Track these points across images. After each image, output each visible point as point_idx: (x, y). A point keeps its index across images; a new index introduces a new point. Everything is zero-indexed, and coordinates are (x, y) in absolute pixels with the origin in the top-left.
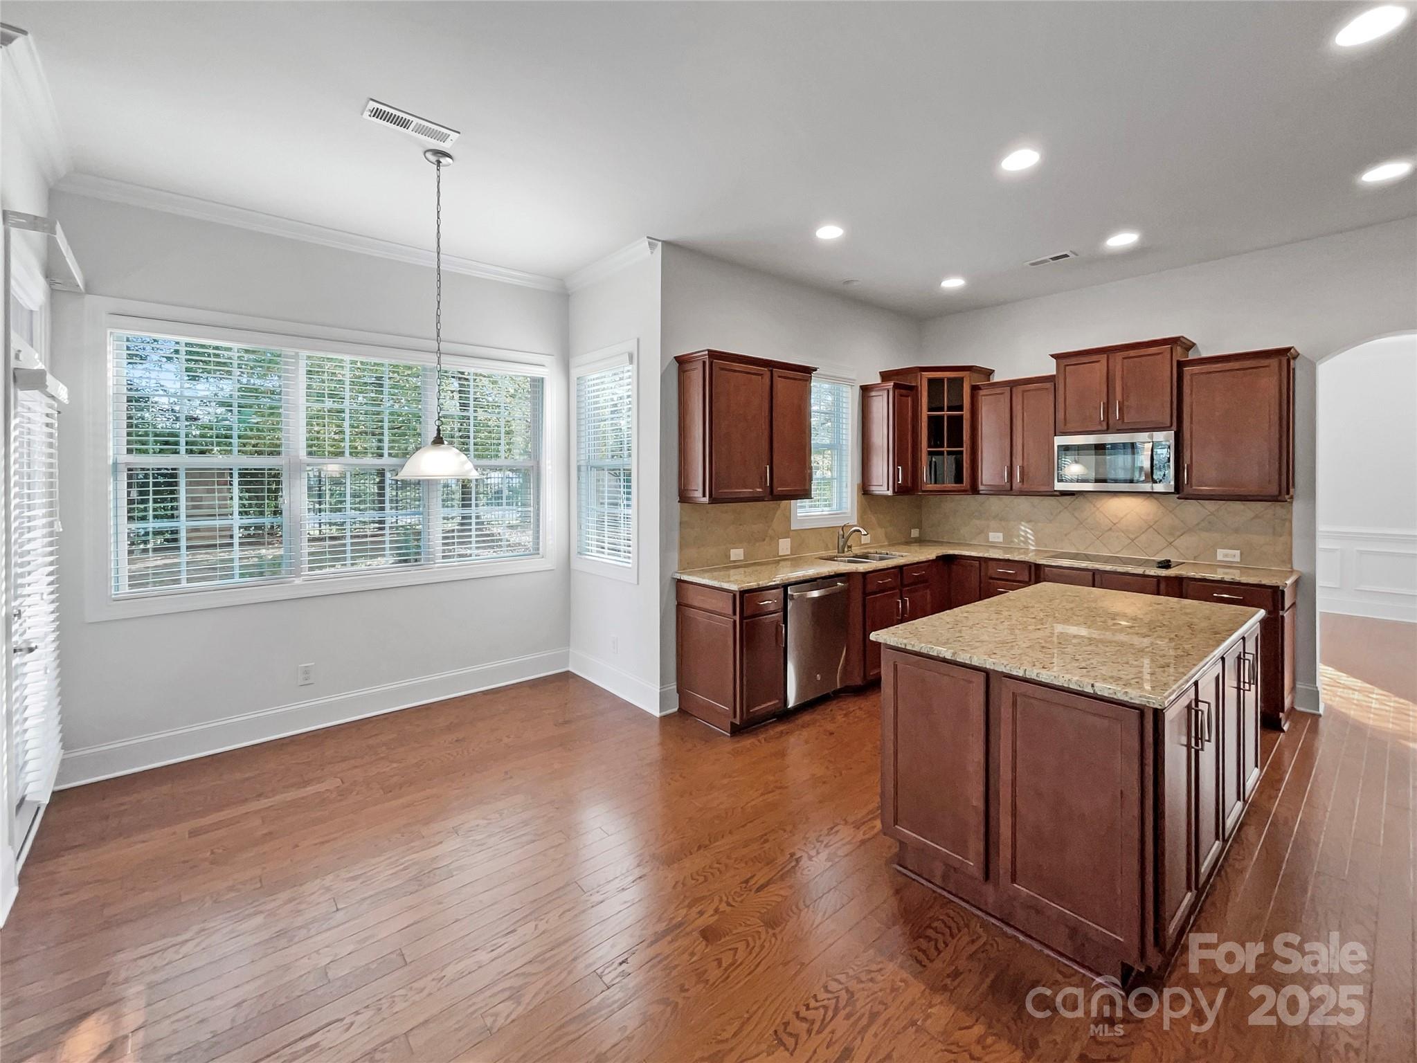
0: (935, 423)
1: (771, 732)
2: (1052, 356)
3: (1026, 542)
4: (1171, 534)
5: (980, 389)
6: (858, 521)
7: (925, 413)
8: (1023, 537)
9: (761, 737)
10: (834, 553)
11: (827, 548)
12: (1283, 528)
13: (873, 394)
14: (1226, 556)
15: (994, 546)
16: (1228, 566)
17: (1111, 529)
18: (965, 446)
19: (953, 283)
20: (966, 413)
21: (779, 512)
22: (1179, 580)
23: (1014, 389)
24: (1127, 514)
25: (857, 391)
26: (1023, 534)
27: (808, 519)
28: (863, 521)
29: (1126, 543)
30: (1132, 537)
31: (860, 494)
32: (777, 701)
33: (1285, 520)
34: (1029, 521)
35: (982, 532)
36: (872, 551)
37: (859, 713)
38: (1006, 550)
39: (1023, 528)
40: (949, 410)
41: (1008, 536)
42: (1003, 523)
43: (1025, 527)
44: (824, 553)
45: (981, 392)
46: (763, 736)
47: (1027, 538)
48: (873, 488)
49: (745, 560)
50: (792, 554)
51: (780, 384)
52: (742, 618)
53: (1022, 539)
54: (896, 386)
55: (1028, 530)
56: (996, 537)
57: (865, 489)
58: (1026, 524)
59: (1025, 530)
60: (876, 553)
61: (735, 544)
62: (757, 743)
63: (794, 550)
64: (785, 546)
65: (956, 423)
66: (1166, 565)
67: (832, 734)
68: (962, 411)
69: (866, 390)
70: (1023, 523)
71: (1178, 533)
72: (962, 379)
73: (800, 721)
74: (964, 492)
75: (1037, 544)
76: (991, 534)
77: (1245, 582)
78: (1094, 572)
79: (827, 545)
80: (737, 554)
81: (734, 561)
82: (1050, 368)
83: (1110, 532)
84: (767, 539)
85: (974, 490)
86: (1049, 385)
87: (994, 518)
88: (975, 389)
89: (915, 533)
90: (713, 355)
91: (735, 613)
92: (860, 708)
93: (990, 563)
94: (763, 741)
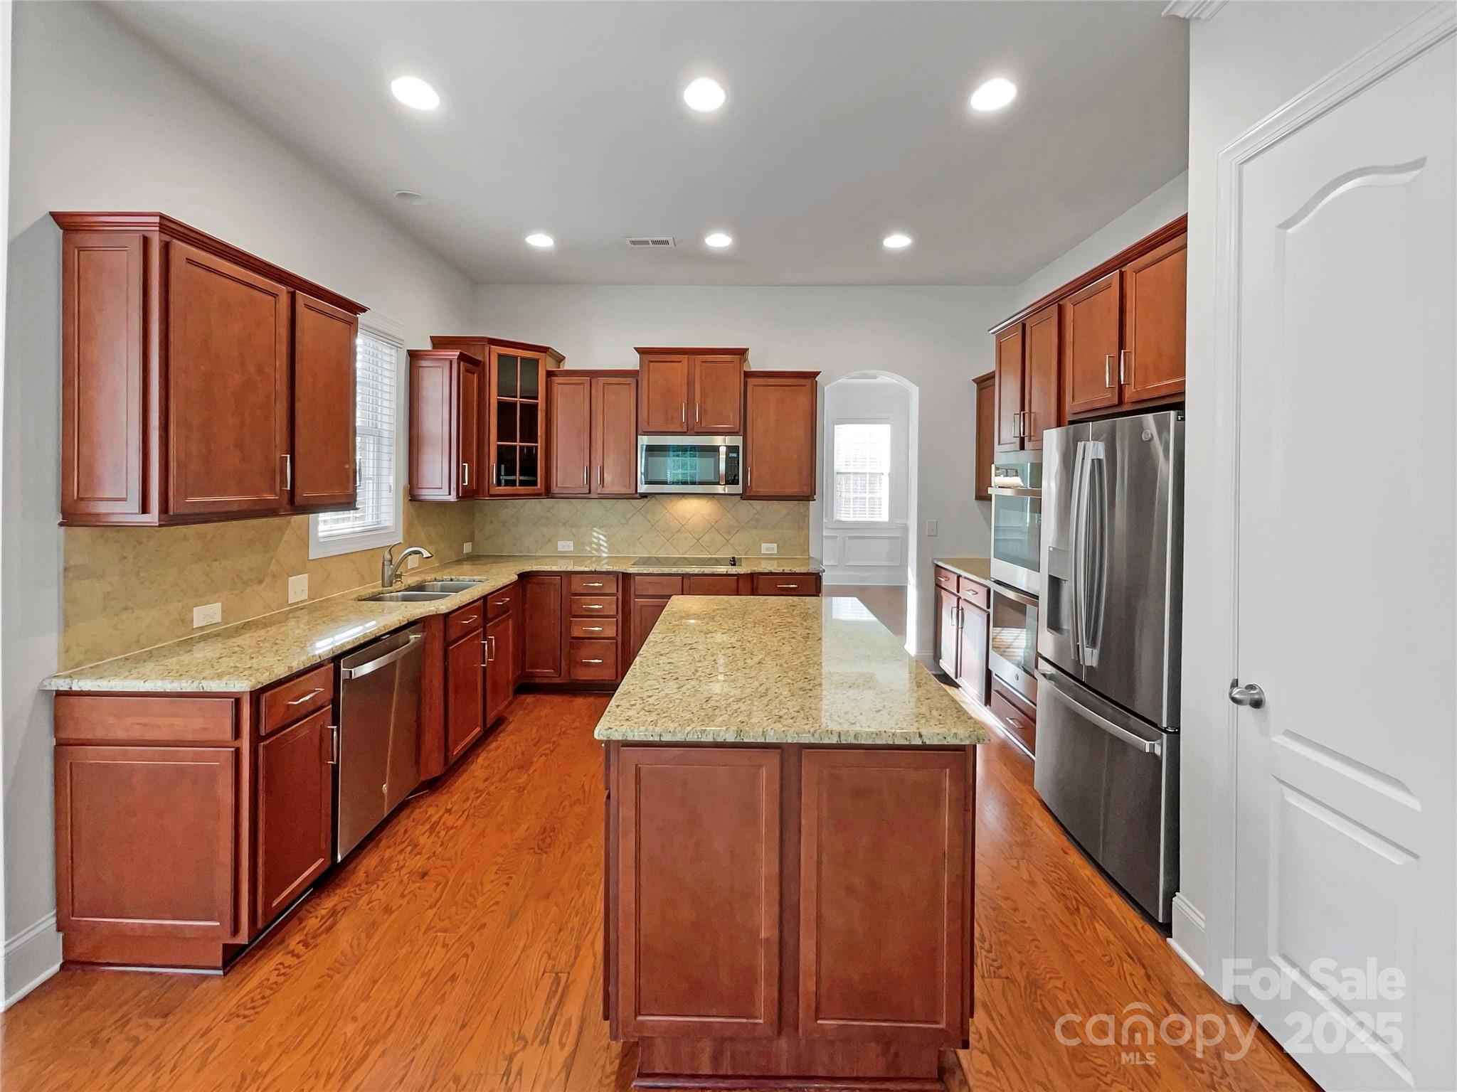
0: (505, 410)
1: (312, 923)
2: (637, 349)
3: (598, 550)
4: (729, 533)
5: (556, 376)
6: (404, 538)
7: (494, 399)
8: (595, 543)
9: (294, 942)
10: (376, 587)
11: (363, 581)
12: (802, 524)
13: (424, 363)
14: (767, 549)
15: (564, 556)
16: (769, 558)
17: (679, 531)
18: (539, 441)
19: (540, 241)
20: (541, 402)
21: (288, 532)
22: (752, 576)
23: (594, 381)
24: (694, 515)
25: (404, 357)
26: (595, 540)
27: (334, 540)
28: (410, 539)
29: (692, 544)
30: (697, 536)
31: (407, 501)
32: (322, 860)
33: (805, 516)
34: (600, 527)
35: (551, 541)
36: (429, 578)
37: (449, 819)
38: (578, 559)
39: (595, 534)
40: (521, 397)
41: (579, 544)
42: (574, 530)
43: (598, 533)
44: (367, 590)
45: (557, 380)
46: (298, 938)
47: (600, 545)
48: (424, 492)
49: (225, 620)
50: (310, 598)
51: (306, 318)
52: (256, 738)
53: (594, 546)
54: (462, 357)
55: (601, 537)
56: (566, 546)
57: (412, 494)
58: (599, 531)
59: (599, 536)
60: (435, 580)
61: (201, 597)
62: (290, 960)
63: (313, 590)
64: (298, 588)
65: (530, 411)
66: (733, 562)
67: (424, 875)
68: (537, 400)
69: (414, 356)
70: (595, 529)
71: (734, 531)
72: (537, 361)
73: (360, 875)
74: (537, 495)
75: (610, 548)
76: (560, 543)
77: (799, 572)
78: (684, 576)
79: (363, 577)
80: (206, 614)
81: (202, 628)
82: (632, 362)
83: (679, 533)
84: (268, 580)
85: (548, 493)
86: (631, 381)
87: (564, 524)
88: (550, 374)
89: (467, 548)
90: (168, 226)
91: (237, 734)
92: (449, 811)
93: (575, 578)
94: (301, 949)
